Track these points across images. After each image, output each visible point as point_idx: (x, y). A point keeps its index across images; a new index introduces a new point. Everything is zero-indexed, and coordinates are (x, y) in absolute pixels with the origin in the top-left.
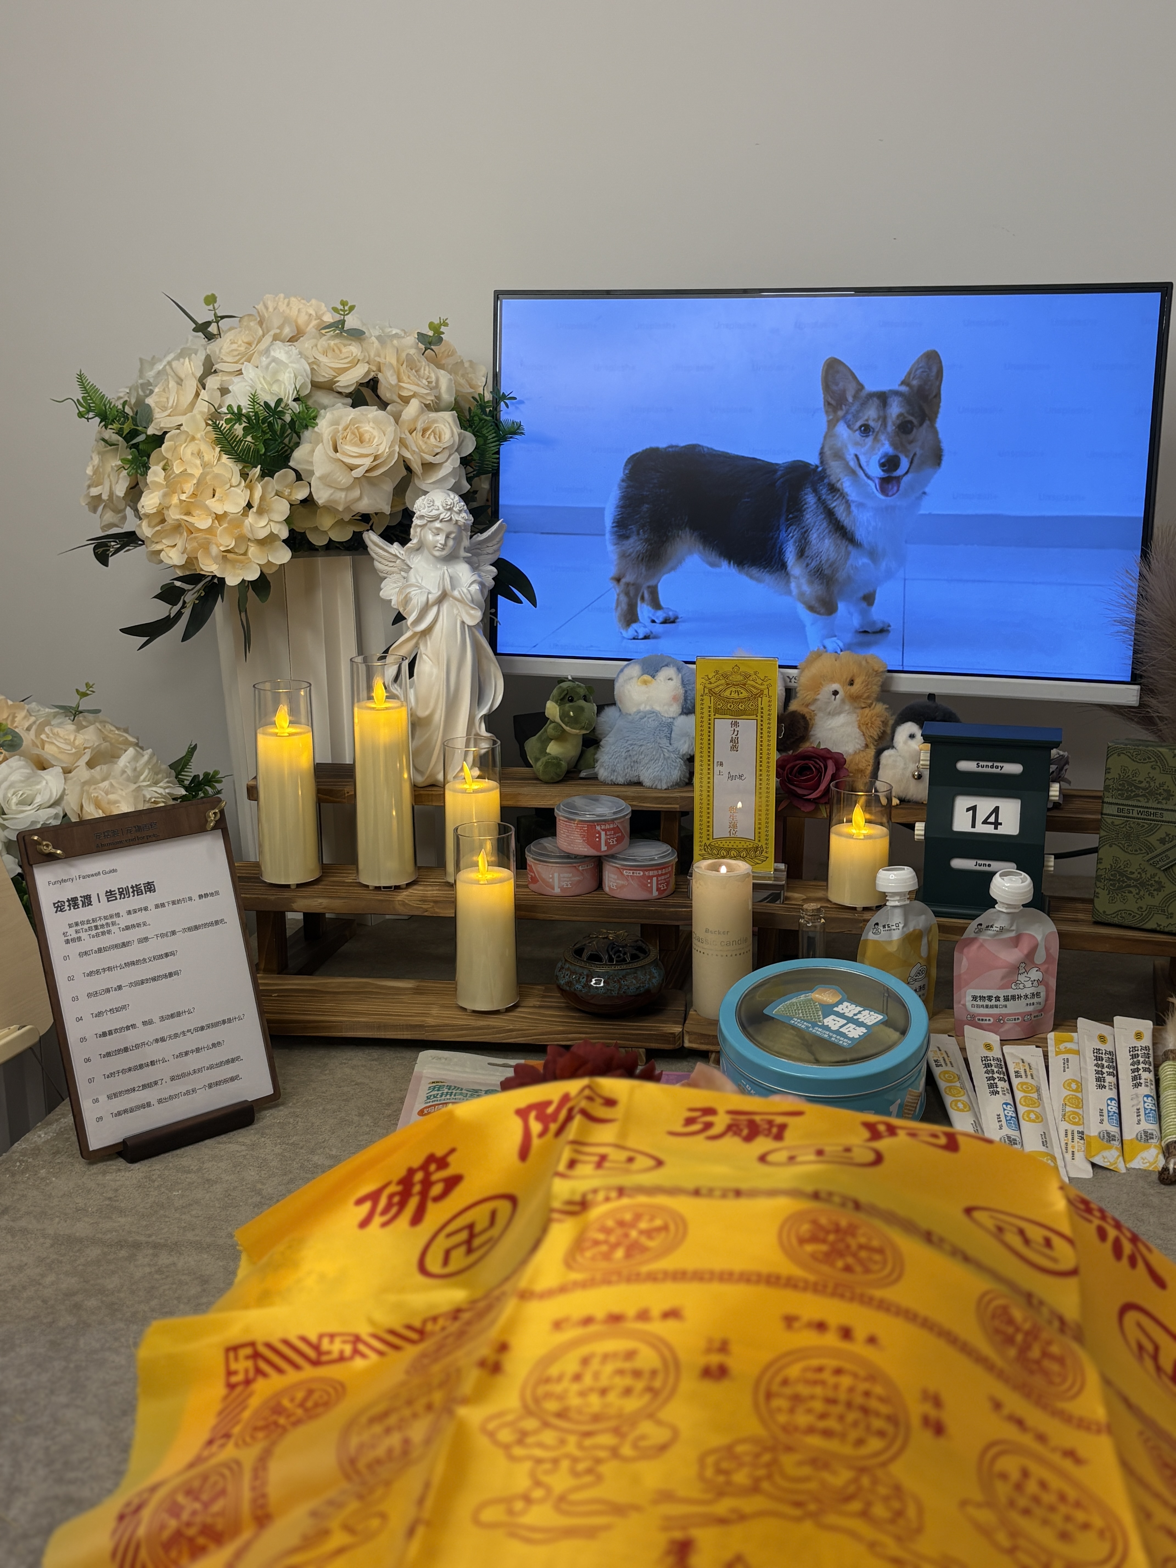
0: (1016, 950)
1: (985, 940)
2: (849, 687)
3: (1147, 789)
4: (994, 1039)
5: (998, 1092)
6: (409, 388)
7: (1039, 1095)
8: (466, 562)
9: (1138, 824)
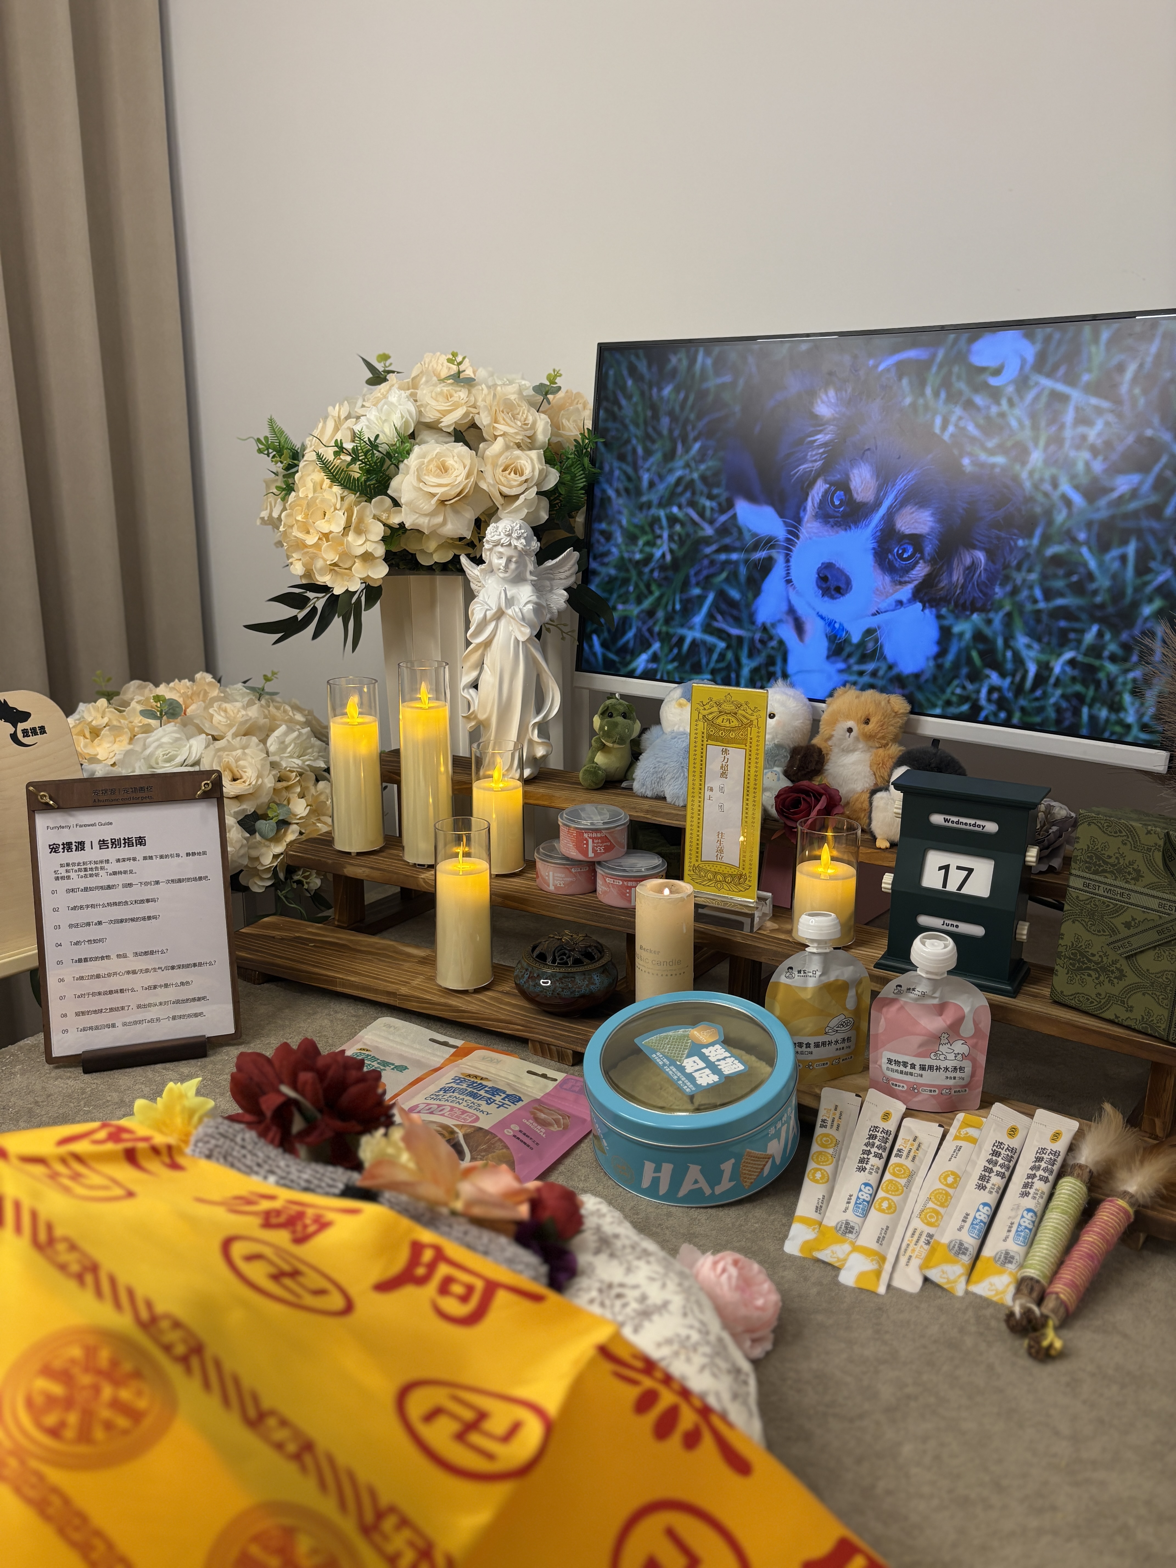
0: (940, 1018)
1: (906, 1003)
2: (863, 726)
3: (1116, 865)
4: (899, 1108)
5: (864, 1169)
6: (502, 428)
7: (909, 1182)
8: (533, 585)
9: (1104, 903)
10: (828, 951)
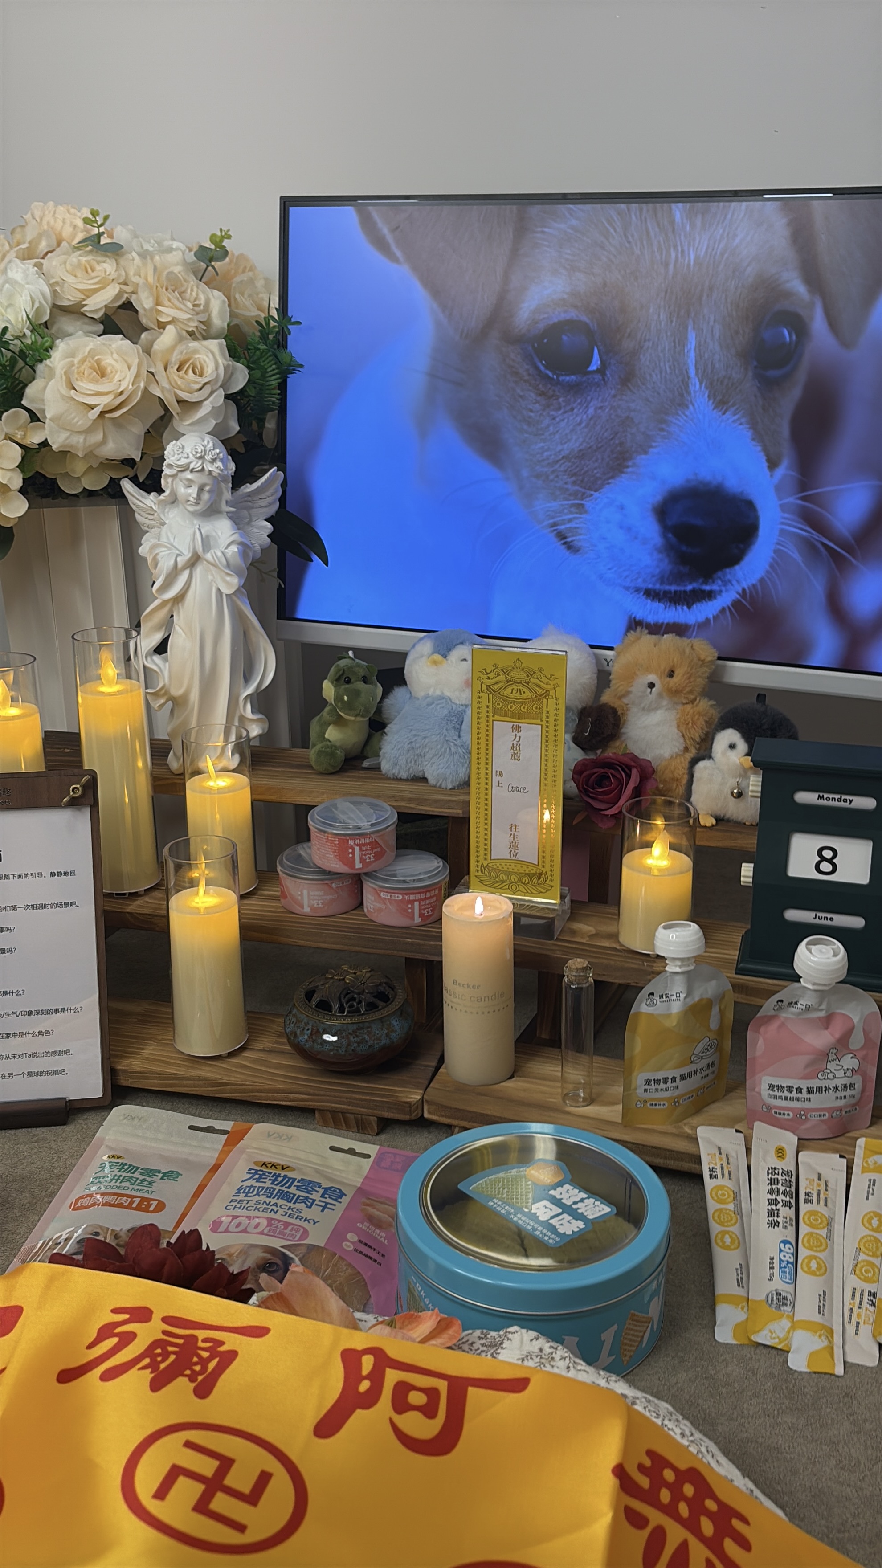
0: (826, 1032)
1: (786, 1018)
2: (668, 679)
4: (790, 1140)
5: (777, 1224)
6: (168, 312)
7: (829, 1231)
8: (232, 519)
10: (692, 968)
